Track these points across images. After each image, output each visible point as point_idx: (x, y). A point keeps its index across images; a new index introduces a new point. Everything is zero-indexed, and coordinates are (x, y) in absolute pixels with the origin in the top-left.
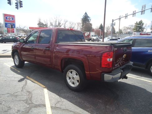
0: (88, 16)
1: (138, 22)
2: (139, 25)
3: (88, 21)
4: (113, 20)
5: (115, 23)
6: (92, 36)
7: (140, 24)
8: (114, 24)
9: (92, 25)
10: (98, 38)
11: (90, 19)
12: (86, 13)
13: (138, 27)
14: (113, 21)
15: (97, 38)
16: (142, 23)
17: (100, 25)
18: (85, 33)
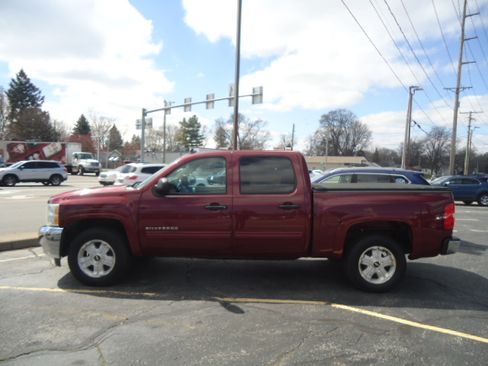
0: (31, 85)
1: (187, 120)
2: (191, 129)
3: (33, 103)
4: (144, 110)
5: (151, 119)
6: (76, 156)
7: (193, 126)
8: (147, 122)
9: (48, 117)
10: (97, 164)
11: (42, 95)
12: (22, 74)
13: (188, 132)
14: (145, 113)
15: (93, 164)
16: (196, 123)
17: (77, 120)
18: (45, 145)
